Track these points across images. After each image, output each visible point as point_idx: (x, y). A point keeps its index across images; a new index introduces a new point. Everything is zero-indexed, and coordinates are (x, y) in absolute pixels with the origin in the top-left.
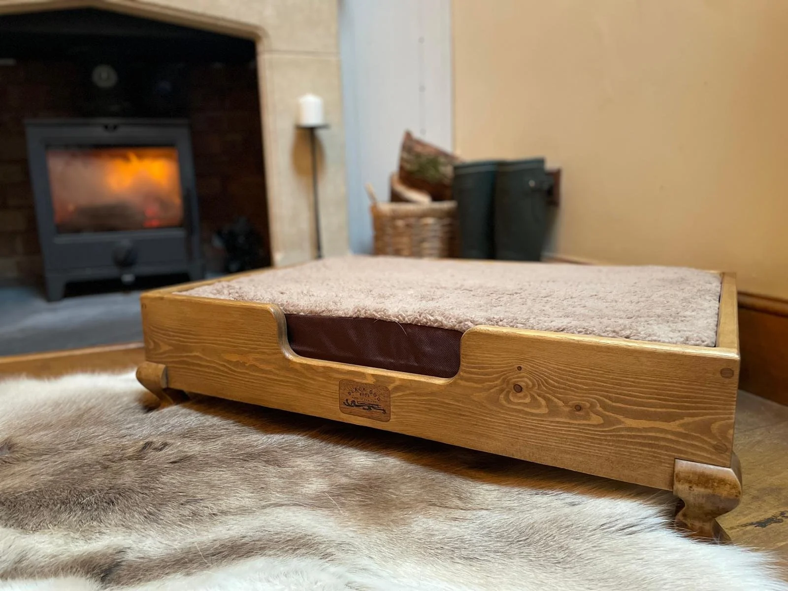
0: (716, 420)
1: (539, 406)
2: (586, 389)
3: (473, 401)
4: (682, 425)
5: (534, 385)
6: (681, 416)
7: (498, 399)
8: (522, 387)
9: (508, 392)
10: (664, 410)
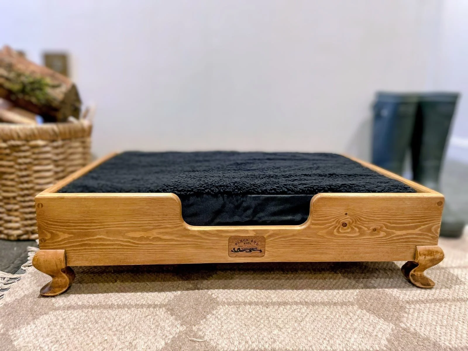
0: (434, 225)
1: (355, 233)
2: (379, 220)
3: (319, 235)
4: (420, 230)
5: (353, 222)
6: (420, 226)
7: (333, 232)
8: (347, 223)
9: (339, 227)
10: (413, 224)
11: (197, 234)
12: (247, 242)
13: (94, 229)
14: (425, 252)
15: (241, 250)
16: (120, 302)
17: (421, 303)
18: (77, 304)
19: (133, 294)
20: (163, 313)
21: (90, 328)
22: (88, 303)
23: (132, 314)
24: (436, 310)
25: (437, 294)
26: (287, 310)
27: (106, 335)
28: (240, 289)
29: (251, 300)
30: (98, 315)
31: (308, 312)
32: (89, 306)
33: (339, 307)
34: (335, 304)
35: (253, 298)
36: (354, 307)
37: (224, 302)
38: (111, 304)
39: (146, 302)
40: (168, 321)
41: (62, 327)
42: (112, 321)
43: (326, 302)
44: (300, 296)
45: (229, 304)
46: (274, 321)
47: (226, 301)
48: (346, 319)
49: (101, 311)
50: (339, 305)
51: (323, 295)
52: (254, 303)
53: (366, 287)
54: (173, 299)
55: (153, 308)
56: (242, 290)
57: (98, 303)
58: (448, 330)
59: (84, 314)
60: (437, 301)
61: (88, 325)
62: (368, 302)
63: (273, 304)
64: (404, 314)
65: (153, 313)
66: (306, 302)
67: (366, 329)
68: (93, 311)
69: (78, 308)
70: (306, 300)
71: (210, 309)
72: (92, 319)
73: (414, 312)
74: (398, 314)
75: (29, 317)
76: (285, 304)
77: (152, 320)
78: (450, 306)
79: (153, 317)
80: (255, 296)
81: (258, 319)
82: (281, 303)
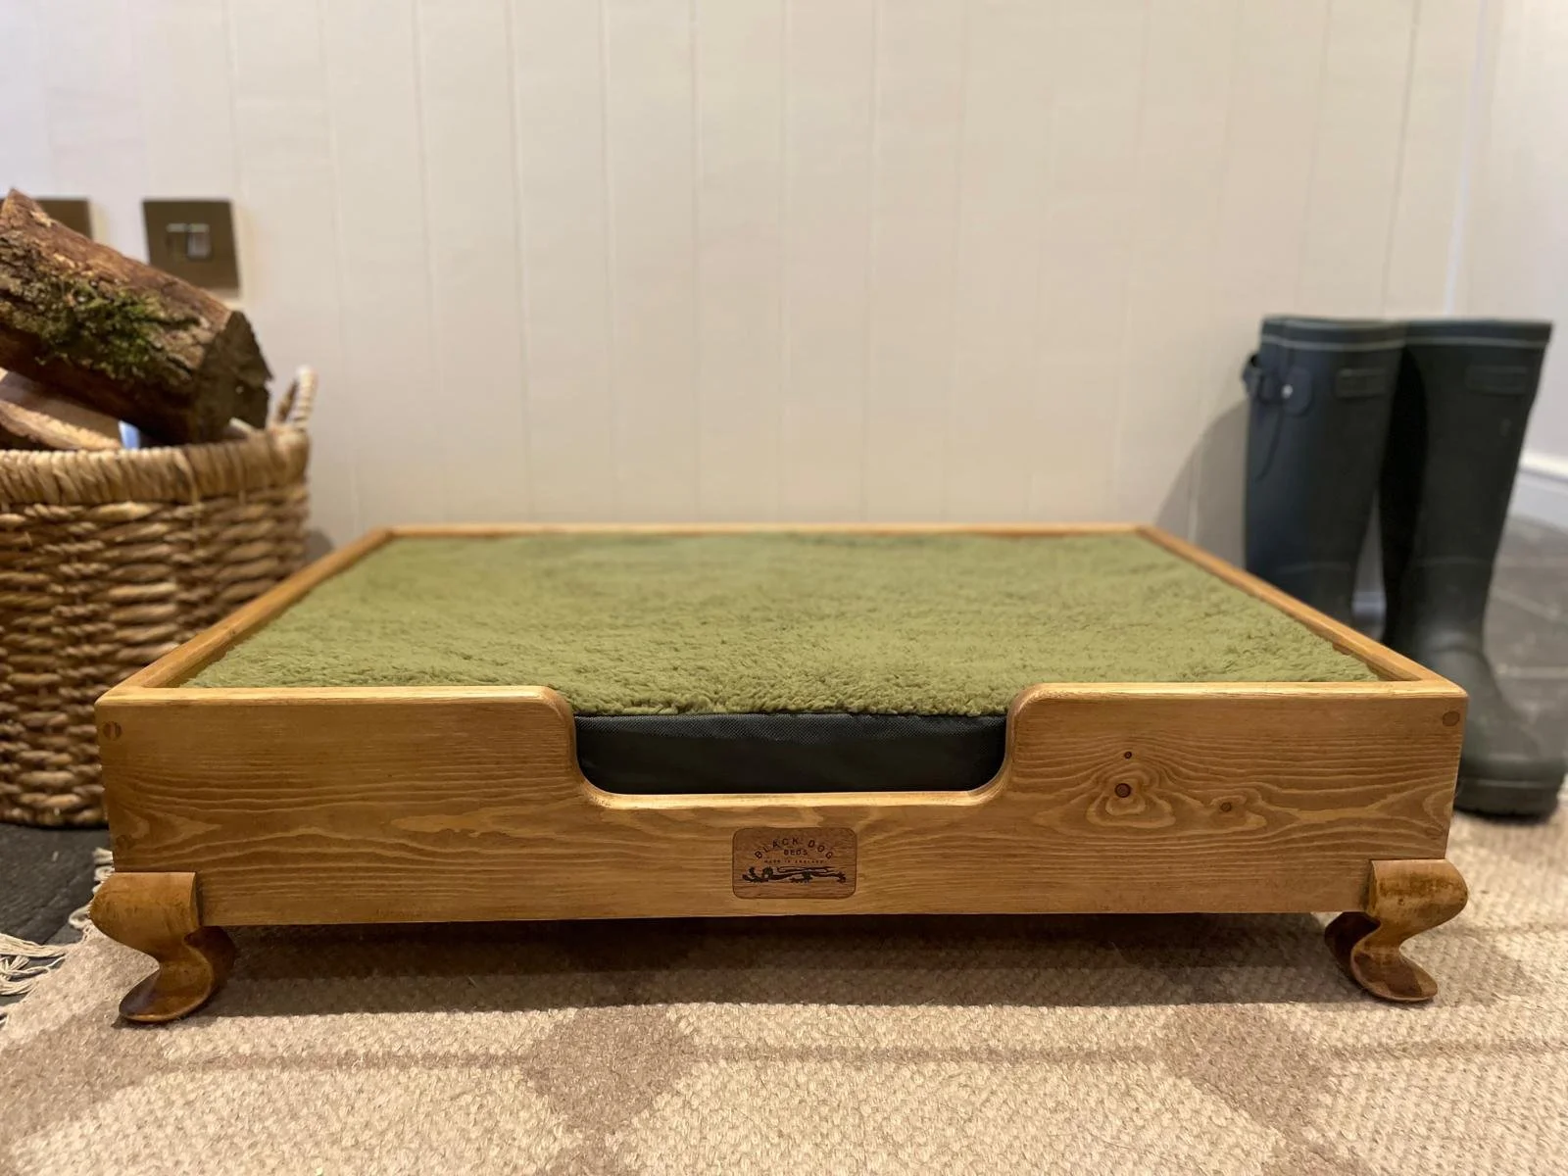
0: (1430, 792)
1: (1161, 816)
2: (1242, 775)
3: (1037, 825)
4: (1380, 810)
5: (1152, 781)
6: (1382, 795)
7: (1085, 816)
8: (1131, 786)
9: (1105, 799)
10: (1360, 789)
11: (627, 821)
12: (796, 847)
13: (289, 806)
14: (1400, 883)
15: (775, 873)
16: (377, 1046)
17: (1383, 1059)
18: (237, 1052)
19: (420, 1015)
20: (511, 1086)
21: (270, 1135)
22: (274, 1050)
23: (412, 1088)
24: (1434, 1082)
25: (1441, 1024)
26: (924, 1076)
27: (319, 1160)
28: (775, 1002)
29: (808, 1043)
30: (299, 1090)
31: (994, 1087)
32: (275, 1059)
33: (1101, 1068)
34: (1090, 1057)
35: (816, 1035)
36: (1153, 1067)
37: (716, 1049)
38: (346, 1053)
39: (462, 1045)
40: (523, 1115)
41: (180, 1129)
42: (343, 1112)
43: (1061, 1049)
44: (974, 1027)
45: (731, 1056)
46: (879, 1117)
47: (722, 1046)
48: (1124, 1112)
49: (311, 1078)
50: (1103, 1061)
51: (1051, 1025)
52: (816, 1053)
53: (1201, 997)
54: (550, 1038)
55: (481, 1067)
56: (780, 1007)
57: (303, 1050)
58: (1469, 1157)
59: (254, 1085)
60: (1441, 1049)
61: (267, 1124)
62: (1199, 1050)
63: (881, 1056)
64: (1320, 1097)
65: (479, 1084)
66: (991, 1052)
67: (1185, 1148)
68: (285, 1076)
69: (238, 1066)
70: (992, 1043)
71: (666, 1074)
72: (281, 1104)
73: (1355, 1089)
74: (1300, 1095)
75: (79, 1094)
76: (920, 1056)
77: (474, 1109)
78: (1483, 1068)
79: (478, 1099)
80: (822, 1027)
81: (825, 1110)
82: (906, 1052)
